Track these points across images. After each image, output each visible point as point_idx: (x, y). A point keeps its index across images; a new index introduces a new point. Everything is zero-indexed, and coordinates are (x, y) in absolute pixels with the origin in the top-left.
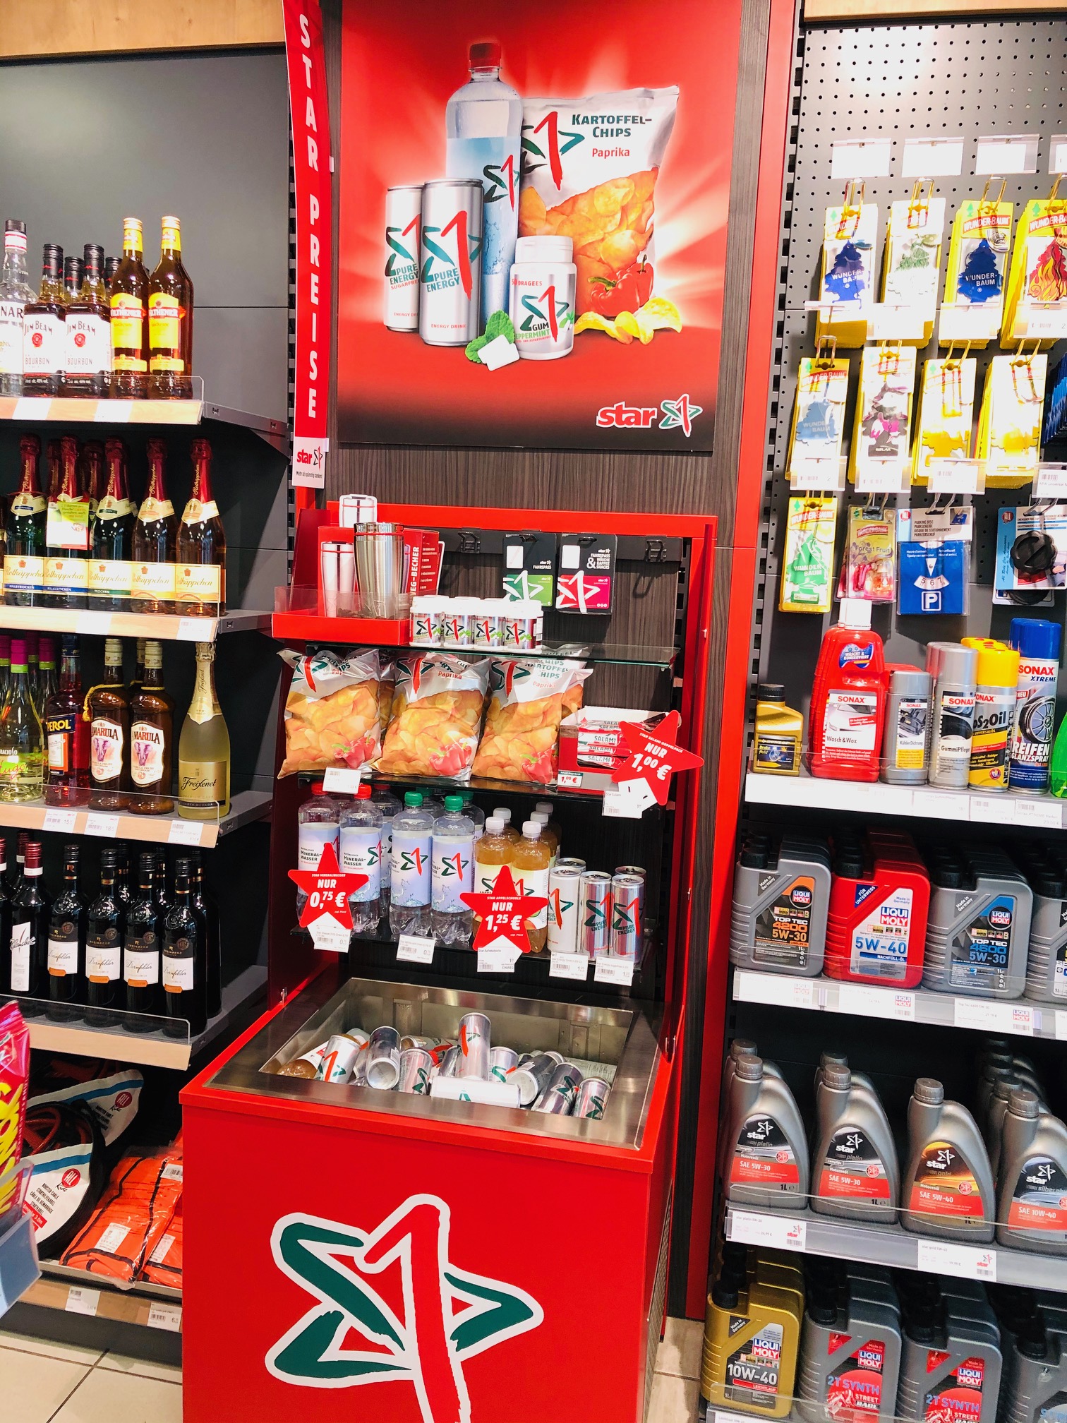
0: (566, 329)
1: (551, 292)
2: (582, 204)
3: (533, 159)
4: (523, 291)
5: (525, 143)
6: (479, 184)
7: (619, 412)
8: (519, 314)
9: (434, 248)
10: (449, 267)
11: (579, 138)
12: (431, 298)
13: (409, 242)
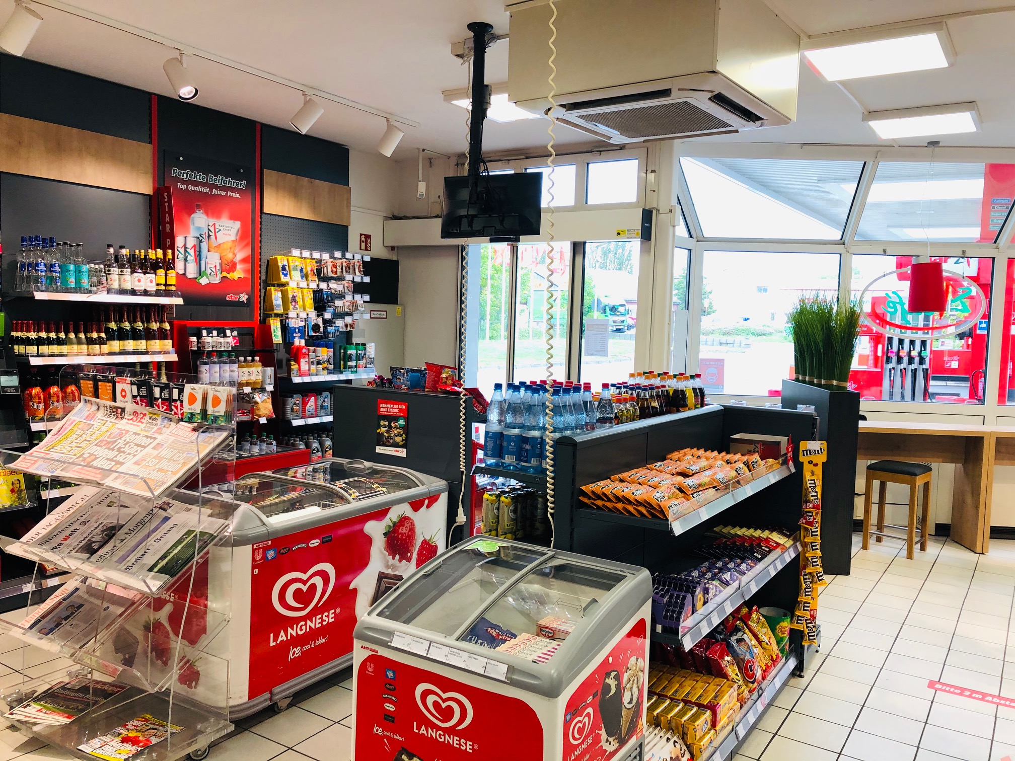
0: (219, 276)
1: (215, 266)
2: (221, 246)
3: (211, 233)
4: (209, 266)
5: (209, 229)
6: (198, 238)
7: (231, 296)
8: (209, 272)
9: (188, 253)
10: (192, 258)
11: (220, 230)
12: (188, 265)
13: (182, 251)
